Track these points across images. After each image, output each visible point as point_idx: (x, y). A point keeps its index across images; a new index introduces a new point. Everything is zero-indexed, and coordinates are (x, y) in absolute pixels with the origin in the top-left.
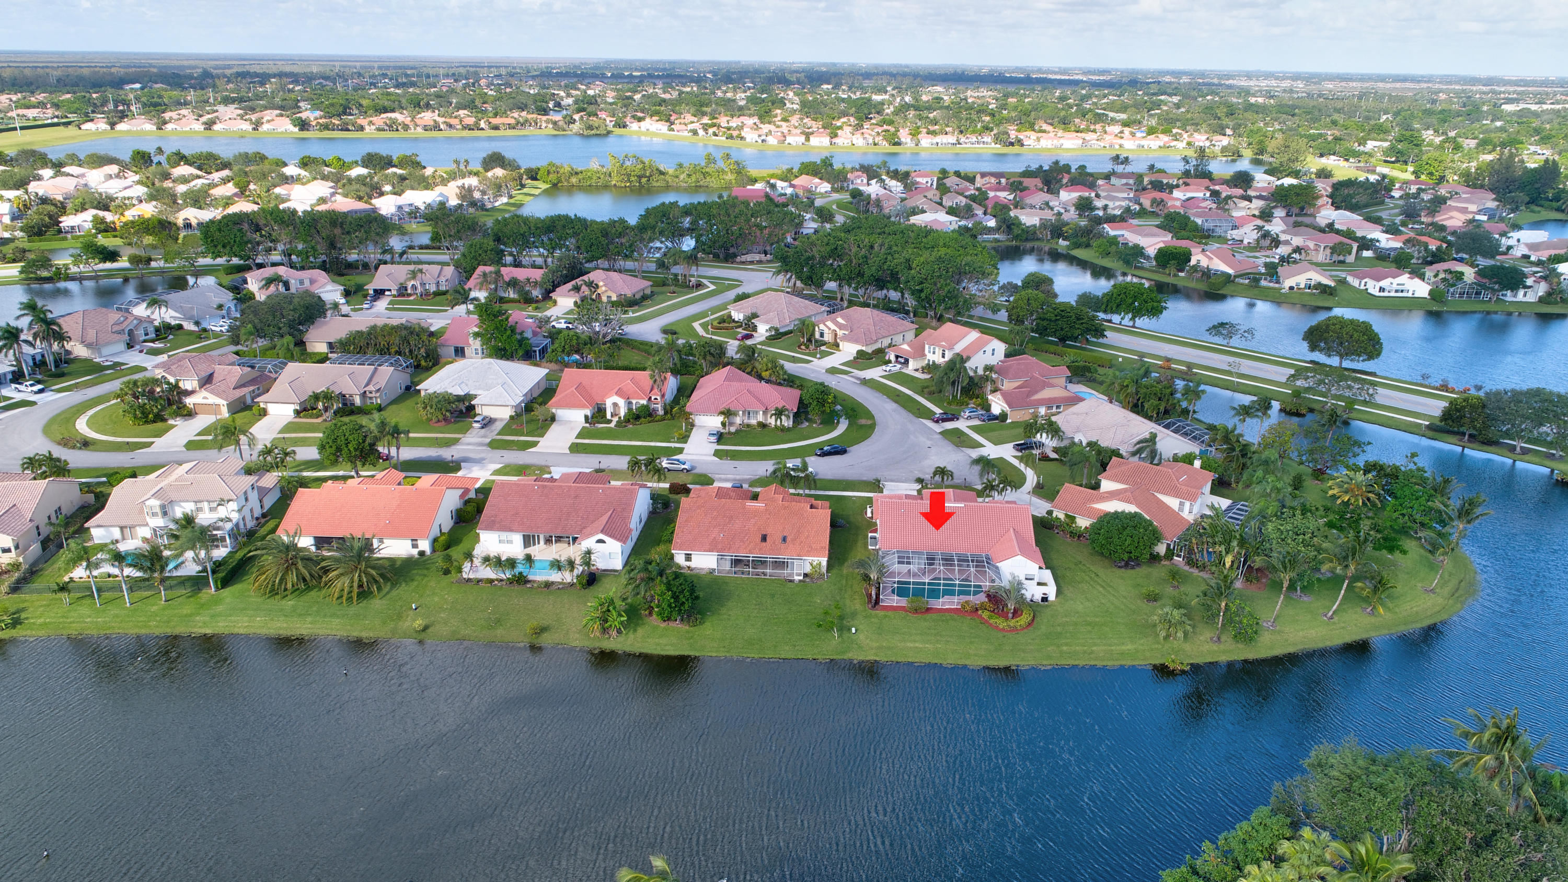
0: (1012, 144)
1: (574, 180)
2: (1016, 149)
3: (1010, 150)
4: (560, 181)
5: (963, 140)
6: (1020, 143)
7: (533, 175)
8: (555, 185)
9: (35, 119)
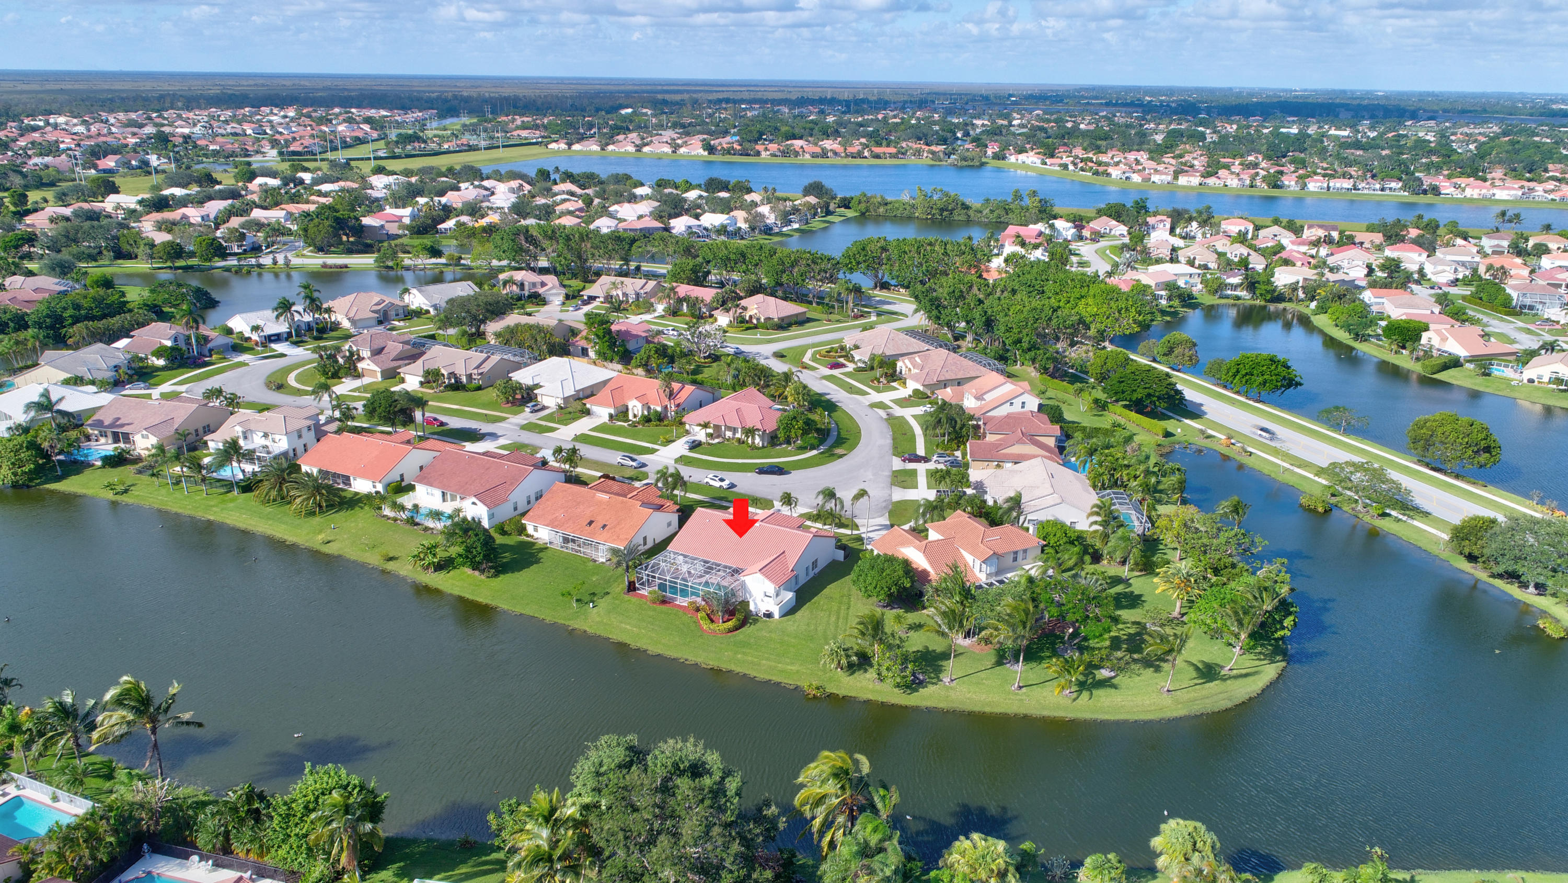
0: (1425, 192)
1: (881, 210)
2: (1429, 199)
3: (1422, 199)
4: (867, 210)
5: (1361, 185)
6: (1436, 190)
7: (846, 204)
8: (863, 214)
9: (526, 138)
